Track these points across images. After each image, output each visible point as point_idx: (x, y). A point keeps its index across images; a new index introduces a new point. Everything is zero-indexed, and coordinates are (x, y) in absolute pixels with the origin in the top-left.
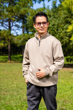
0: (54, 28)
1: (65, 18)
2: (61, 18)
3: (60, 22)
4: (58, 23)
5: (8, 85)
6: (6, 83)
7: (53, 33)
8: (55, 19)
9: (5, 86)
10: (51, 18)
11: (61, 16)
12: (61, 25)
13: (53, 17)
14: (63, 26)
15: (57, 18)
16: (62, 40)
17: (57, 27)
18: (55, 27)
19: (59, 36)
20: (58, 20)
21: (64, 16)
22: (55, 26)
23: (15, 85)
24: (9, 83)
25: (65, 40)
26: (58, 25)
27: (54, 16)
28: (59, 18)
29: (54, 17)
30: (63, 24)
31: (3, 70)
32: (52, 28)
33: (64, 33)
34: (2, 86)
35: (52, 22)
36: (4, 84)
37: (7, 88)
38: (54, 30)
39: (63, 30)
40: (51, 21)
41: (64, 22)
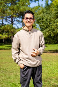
0: (47, 22)
1: (56, 14)
2: (53, 14)
3: (52, 17)
4: (50, 18)
5: (12, 67)
6: (11, 66)
7: (46, 26)
8: (48, 15)
9: (10, 68)
10: (45, 14)
11: (52, 12)
12: (53, 19)
13: (46, 13)
14: (54, 20)
15: (49, 14)
16: (54, 31)
17: (49, 21)
18: (48, 21)
19: (51, 29)
20: (50, 15)
21: (55, 12)
22: (48, 20)
23: (18, 68)
24: (13, 66)
25: (56, 31)
26: (50, 19)
27: (46, 12)
28: (51, 14)
29: (47, 13)
30: (54, 18)
31: (8, 56)
32: (46, 22)
33: (55, 25)
34: (7, 69)
35: (45, 17)
36: (9, 67)
37: (12, 70)
38: (47, 24)
39: (54, 23)
40: (45, 16)
41: (55, 17)
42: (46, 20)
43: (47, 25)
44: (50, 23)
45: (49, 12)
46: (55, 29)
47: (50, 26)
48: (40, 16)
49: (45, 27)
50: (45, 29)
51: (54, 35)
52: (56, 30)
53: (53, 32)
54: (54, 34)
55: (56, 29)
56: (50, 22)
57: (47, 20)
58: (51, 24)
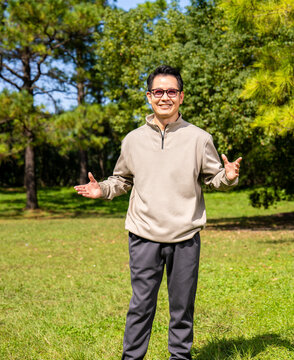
0: (200, 84)
1: (241, 46)
2: (225, 46)
3: (222, 61)
4: (215, 66)
5: (49, 283)
6: (41, 278)
7: (195, 104)
8: (202, 51)
10: (188, 45)
11: (224, 36)
12: (225, 74)
13: (196, 41)
14: (233, 78)
15: (210, 46)
16: (230, 130)
17: (209, 81)
18: (201, 80)
19: (217, 117)
20: (212, 51)
21: (234, 40)
22: (203, 77)
24: (48, 278)
25: (238, 127)
26: (212, 73)
27: (196, 37)
28: (215, 46)
29: (199, 43)
30: (232, 68)
32: (193, 86)
34: (28, 287)
35: (191, 62)
37: (47, 290)
38: (198, 94)
39: (232, 90)
40: (187, 57)
41: (233, 61)
42: (196, 74)
43: (198, 98)
44: (212, 92)
45: (206, 38)
46: (237, 121)
47: (210, 105)
48: (167, 57)
49: (192, 107)
50: (191, 117)
51: (230, 147)
52: (240, 123)
53: (226, 134)
54: (230, 141)
55: (238, 118)
56: (213, 85)
57: (200, 75)
58: (217, 96)
